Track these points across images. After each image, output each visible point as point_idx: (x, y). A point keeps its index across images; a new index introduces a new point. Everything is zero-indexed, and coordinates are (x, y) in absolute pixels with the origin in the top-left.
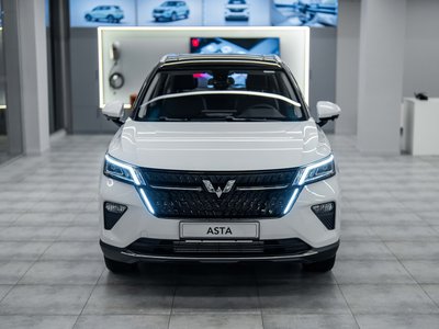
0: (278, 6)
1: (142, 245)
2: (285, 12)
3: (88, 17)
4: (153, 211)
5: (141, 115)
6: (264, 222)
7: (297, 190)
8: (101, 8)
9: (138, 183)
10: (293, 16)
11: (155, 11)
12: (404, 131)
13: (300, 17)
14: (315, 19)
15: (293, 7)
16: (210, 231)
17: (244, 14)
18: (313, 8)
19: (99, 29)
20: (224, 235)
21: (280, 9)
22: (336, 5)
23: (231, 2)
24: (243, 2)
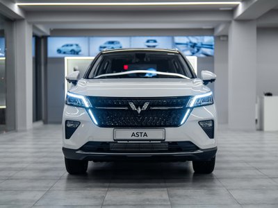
0: (177, 44)
1: (90, 146)
2: (182, 47)
3: (59, 51)
4: (96, 123)
5: (90, 77)
6: (168, 129)
7: (189, 110)
8: (67, 45)
9: (87, 106)
10: (186, 50)
11: (101, 47)
12: (258, 121)
13: (191, 50)
14: (200, 52)
15: (187, 44)
16: (133, 135)
18: (199, 45)
19: (66, 58)
20: (142, 138)
21: (178, 46)
22: (213, 43)
23: (148, 41)
24: (155, 41)
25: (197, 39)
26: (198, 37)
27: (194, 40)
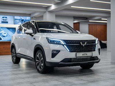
0: (16, 19)
2: (18, 21)
4: (69, 51)
7: (96, 45)
9: (63, 44)
10: (20, 22)
13: (21, 22)
15: (20, 20)
17: (7, 21)
18: (25, 20)
20: (86, 56)
21: (16, 20)
23: (3, 18)
24: (6, 18)
25: (24, 18)
26: (25, 17)
27: (23, 18)
